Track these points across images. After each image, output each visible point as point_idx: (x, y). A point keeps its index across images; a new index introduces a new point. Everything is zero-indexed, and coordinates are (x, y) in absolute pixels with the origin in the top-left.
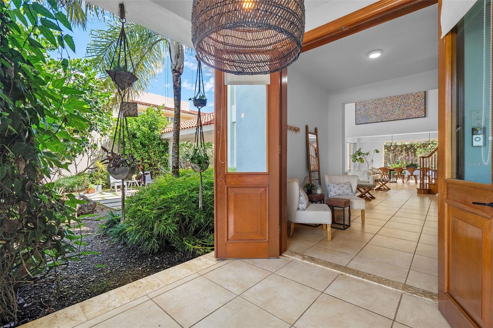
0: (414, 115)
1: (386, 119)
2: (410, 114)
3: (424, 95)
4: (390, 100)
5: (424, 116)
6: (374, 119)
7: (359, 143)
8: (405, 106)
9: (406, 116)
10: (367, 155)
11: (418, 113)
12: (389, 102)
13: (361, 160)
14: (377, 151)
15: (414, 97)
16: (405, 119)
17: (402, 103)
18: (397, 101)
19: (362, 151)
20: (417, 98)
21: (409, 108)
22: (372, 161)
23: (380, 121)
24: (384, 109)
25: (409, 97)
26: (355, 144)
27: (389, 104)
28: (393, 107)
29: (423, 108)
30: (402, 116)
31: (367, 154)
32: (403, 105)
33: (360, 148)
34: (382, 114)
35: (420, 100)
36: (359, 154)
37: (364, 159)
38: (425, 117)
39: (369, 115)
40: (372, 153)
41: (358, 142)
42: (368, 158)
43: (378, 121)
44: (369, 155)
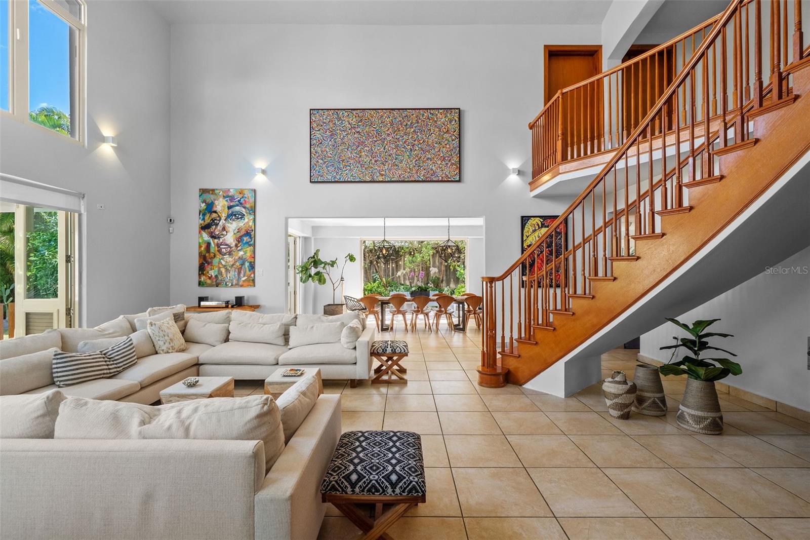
0: (440, 175)
1: (382, 175)
2: (432, 170)
3: (457, 130)
4: (391, 130)
5: (458, 179)
6: (356, 173)
7: (315, 239)
8: (422, 149)
9: (424, 175)
10: (332, 266)
11: (447, 171)
12: (388, 135)
13: (321, 276)
14: (352, 258)
15: (440, 131)
16: (423, 181)
17: (416, 142)
18: (405, 134)
19: (322, 257)
20: (446, 136)
21: (430, 156)
22: (342, 279)
23: (368, 179)
24: (378, 149)
25: (430, 130)
26: (306, 239)
27: (389, 139)
28: (397, 147)
29: (455, 159)
30: (417, 173)
31: (333, 264)
32: (418, 146)
33: (318, 251)
34: (373, 161)
35: (450, 139)
36: (316, 262)
37: (326, 276)
38: (459, 181)
39: (343, 161)
40: (341, 262)
41: (313, 236)
42: (333, 274)
43: (364, 179)
44: (335, 265)
